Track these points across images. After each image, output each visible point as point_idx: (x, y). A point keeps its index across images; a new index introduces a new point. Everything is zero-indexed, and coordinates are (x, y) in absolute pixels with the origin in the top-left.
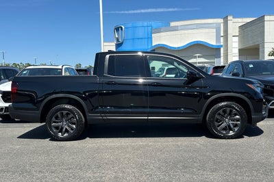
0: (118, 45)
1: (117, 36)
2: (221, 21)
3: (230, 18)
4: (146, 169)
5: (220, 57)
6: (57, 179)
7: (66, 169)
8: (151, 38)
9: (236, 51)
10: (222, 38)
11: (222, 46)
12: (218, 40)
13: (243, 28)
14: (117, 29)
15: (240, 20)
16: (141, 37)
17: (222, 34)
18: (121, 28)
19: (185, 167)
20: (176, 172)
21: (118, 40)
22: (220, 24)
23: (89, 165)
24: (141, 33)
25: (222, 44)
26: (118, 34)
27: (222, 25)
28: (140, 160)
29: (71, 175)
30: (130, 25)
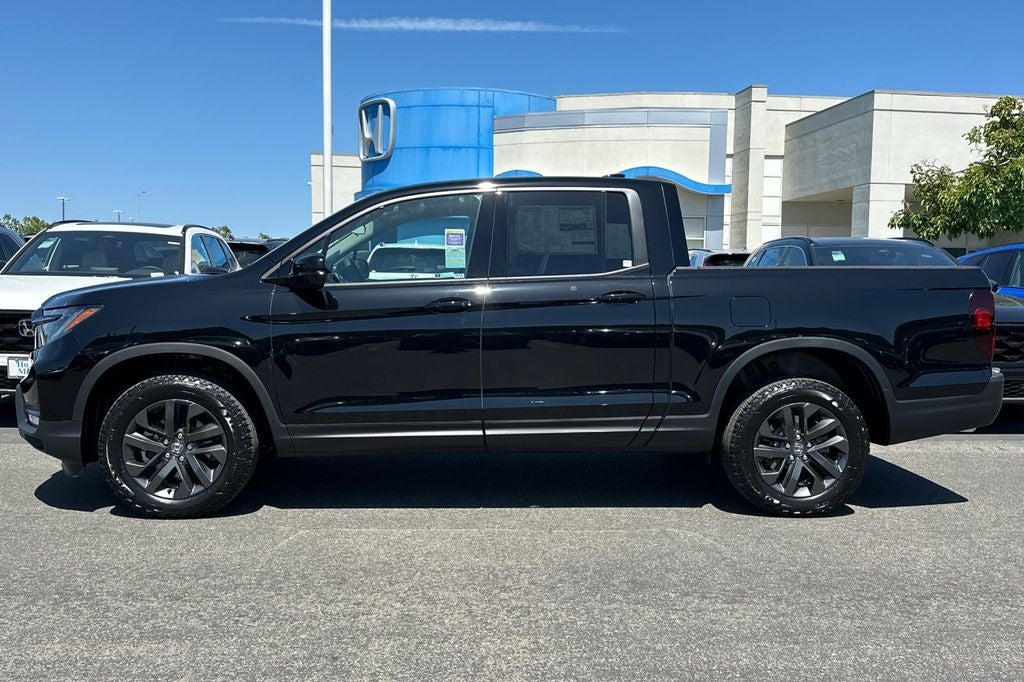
0: (373, 167)
1: (368, 135)
2: (728, 101)
3: (758, 93)
4: (505, 589)
5: (720, 226)
6: (193, 622)
7: (221, 589)
8: (490, 147)
9: (774, 208)
10: (729, 162)
11: (728, 189)
12: (716, 166)
13: (800, 131)
14: (371, 109)
15: (790, 102)
16: (454, 142)
17: (730, 150)
18: (386, 106)
19: (637, 585)
20: (611, 602)
21: (371, 147)
22: (725, 112)
23: (304, 577)
24: (453, 127)
25: (728, 181)
26: (373, 129)
27: (731, 116)
28: (484, 562)
29: (244, 607)
30: (416, 98)
